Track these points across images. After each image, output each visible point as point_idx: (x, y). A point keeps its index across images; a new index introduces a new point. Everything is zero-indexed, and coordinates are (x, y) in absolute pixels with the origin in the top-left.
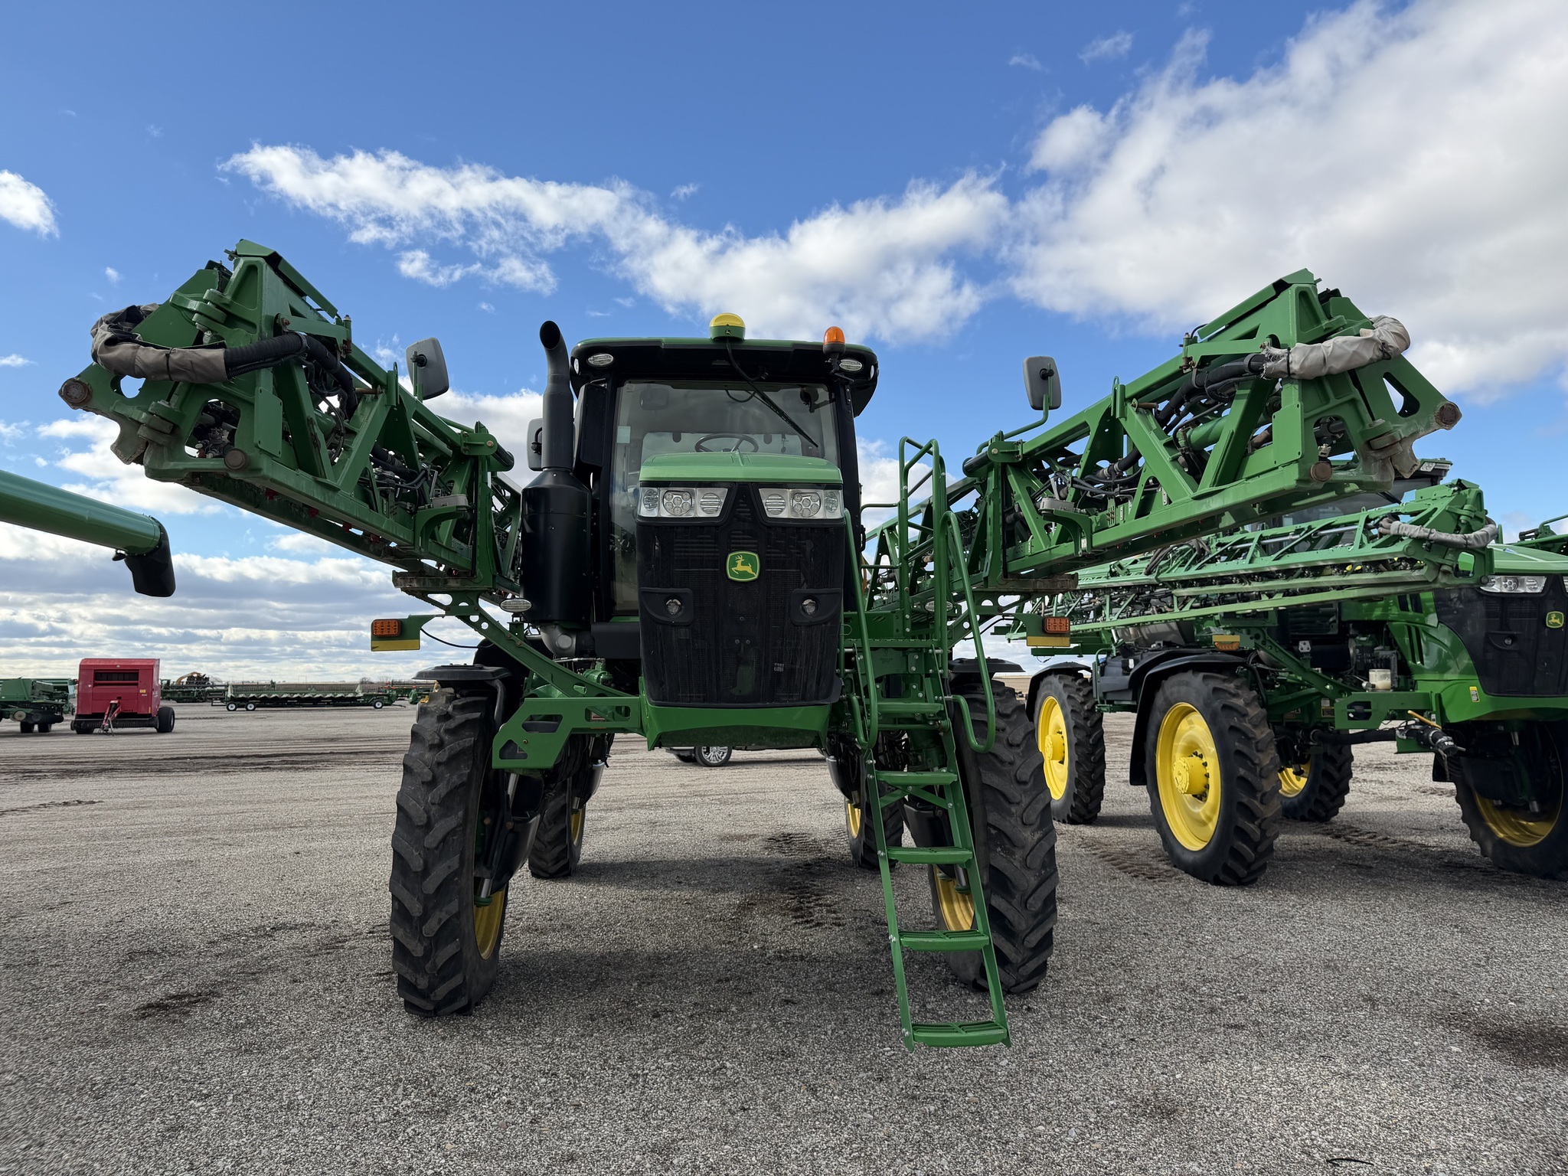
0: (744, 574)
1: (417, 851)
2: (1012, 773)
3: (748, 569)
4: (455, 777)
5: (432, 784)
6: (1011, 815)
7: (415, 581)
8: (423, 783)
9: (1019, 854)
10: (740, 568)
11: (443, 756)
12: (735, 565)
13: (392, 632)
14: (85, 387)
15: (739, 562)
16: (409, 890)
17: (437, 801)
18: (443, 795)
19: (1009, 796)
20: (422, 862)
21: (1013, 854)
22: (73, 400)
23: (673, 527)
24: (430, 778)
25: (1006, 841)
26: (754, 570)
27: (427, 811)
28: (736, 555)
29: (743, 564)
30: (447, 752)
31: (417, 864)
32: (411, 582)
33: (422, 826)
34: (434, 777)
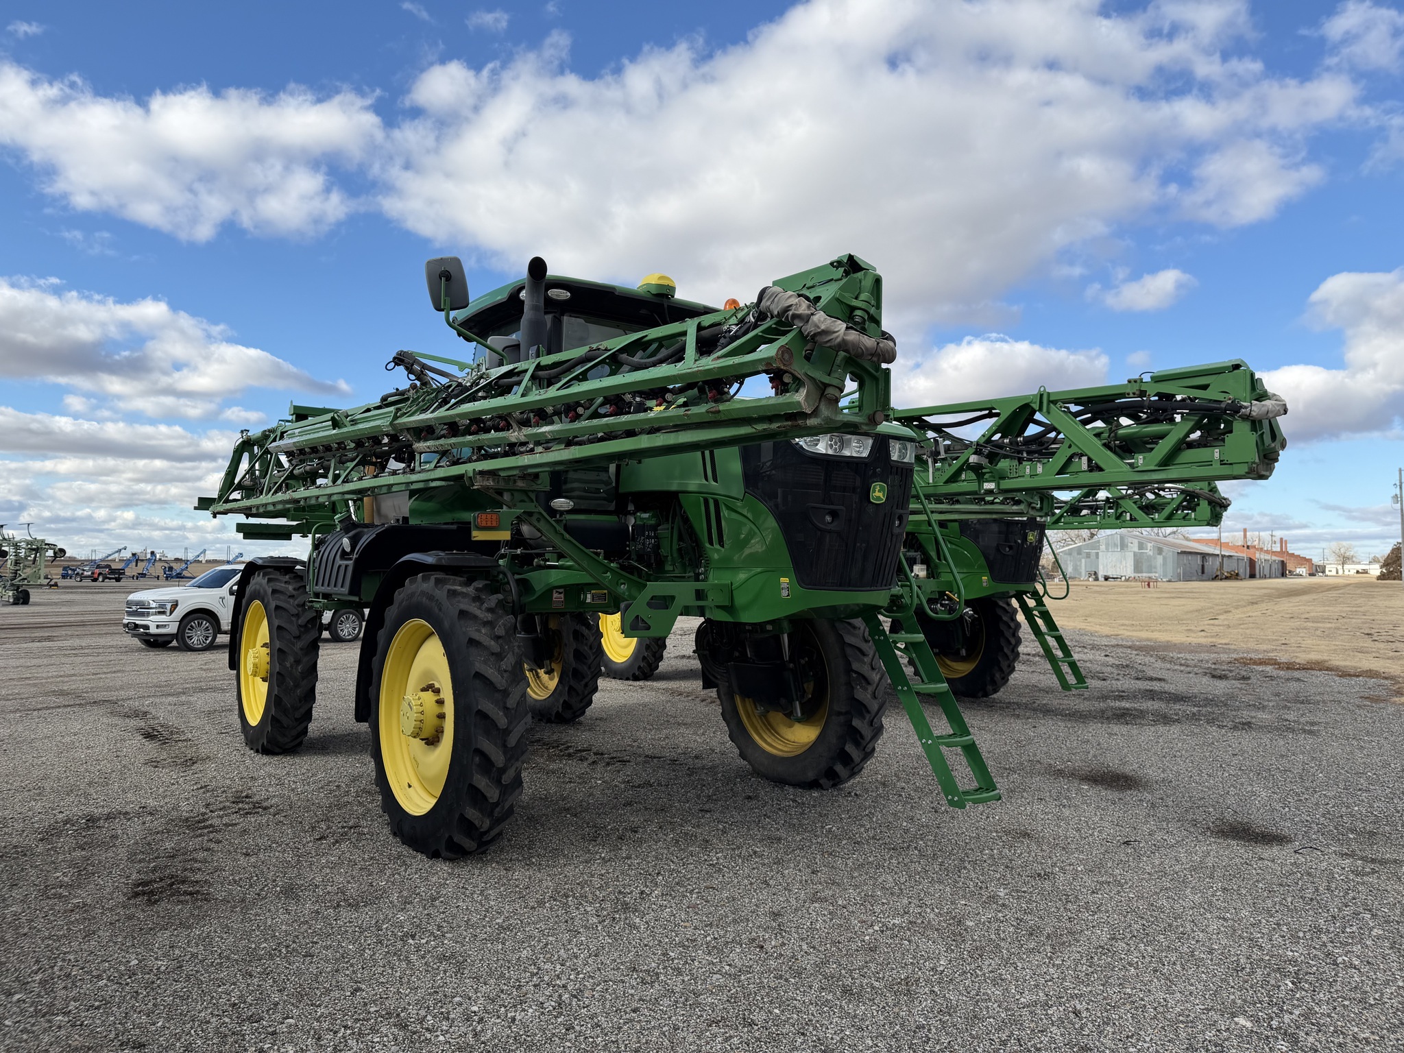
0: (878, 498)
2: (861, 635)
3: (881, 495)
6: (865, 663)
9: (870, 689)
10: (877, 494)
12: (874, 491)
14: (791, 353)
15: (877, 490)
19: (864, 650)
21: (867, 689)
22: (785, 363)
25: (863, 682)
26: (884, 496)
28: (876, 485)
29: (879, 491)
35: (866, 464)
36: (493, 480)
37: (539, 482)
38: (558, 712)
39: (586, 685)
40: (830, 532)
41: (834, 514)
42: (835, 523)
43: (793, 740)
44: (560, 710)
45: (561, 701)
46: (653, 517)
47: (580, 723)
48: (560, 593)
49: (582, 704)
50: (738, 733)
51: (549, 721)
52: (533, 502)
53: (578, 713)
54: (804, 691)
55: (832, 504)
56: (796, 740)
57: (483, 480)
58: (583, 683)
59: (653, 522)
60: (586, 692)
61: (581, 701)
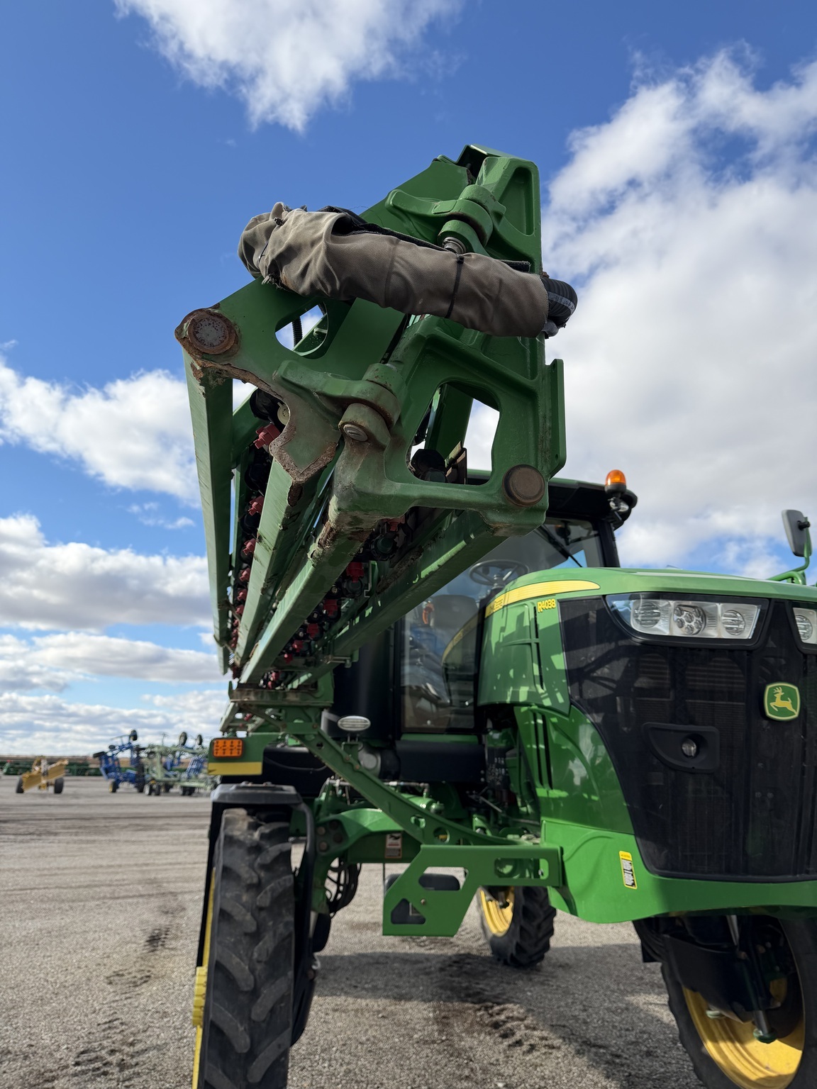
0: (783, 711)
1: (242, 1024)
3: (788, 705)
4: (281, 926)
5: (256, 936)
7: (252, 693)
8: (246, 934)
10: (779, 703)
11: (264, 899)
12: (773, 699)
13: (235, 754)
14: (230, 327)
15: (778, 696)
16: (229, 1078)
17: (264, 958)
18: (271, 950)
20: (248, 1040)
22: (207, 349)
23: (692, 649)
24: (253, 928)
26: (794, 707)
27: (252, 971)
28: (775, 688)
29: (783, 698)
30: (269, 894)
31: (242, 1042)
32: (248, 694)
33: (247, 992)
34: (258, 927)
35: (750, 652)
36: (256, 694)
37: (318, 695)
38: (512, 955)
39: (539, 927)
40: (692, 772)
41: (698, 739)
42: (702, 757)
43: (765, 1064)
44: (514, 952)
45: (515, 943)
46: (502, 738)
47: (538, 970)
48: (397, 838)
49: (537, 949)
50: (690, 1037)
51: (506, 963)
52: (311, 721)
53: (535, 958)
54: (769, 996)
55: (692, 722)
56: (771, 1066)
57: (241, 695)
58: (535, 924)
59: (502, 745)
60: (540, 935)
61: (536, 945)
